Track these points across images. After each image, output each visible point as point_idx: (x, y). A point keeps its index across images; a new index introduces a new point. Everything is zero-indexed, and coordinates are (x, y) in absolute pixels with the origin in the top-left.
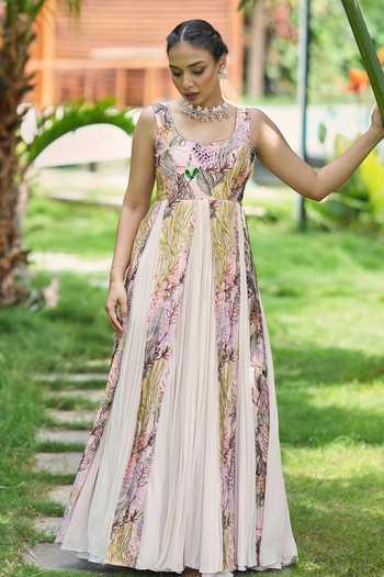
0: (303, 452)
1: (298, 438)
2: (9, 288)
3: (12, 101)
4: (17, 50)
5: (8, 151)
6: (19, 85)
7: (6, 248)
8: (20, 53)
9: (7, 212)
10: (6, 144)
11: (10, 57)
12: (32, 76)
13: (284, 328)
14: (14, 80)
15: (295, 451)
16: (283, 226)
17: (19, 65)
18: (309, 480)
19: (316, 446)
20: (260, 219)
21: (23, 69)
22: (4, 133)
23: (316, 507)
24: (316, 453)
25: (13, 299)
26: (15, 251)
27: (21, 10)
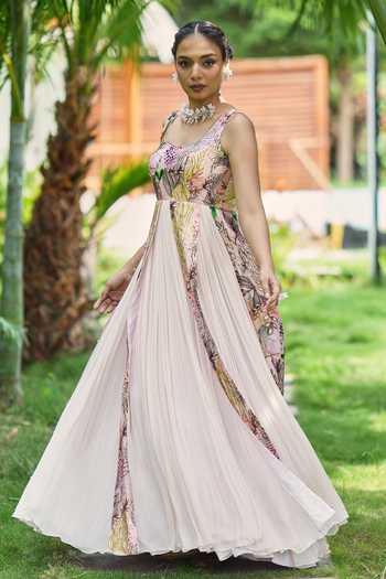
0: (359, 469)
1: (354, 456)
2: (78, 337)
3: (75, 153)
4: (78, 102)
5: (73, 201)
6: (81, 136)
7: (73, 297)
8: (82, 105)
9: (72, 262)
10: (71, 194)
11: (72, 109)
12: (94, 127)
13: (353, 368)
14: (77, 131)
15: (350, 467)
16: (358, 282)
17: (81, 117)
18: (361, 492)
19: (372, 463)
20: (336, 277)
21: (84, 120)
22: (69, 184)
23: (366, 514)
24: (370, 469)
25: (81, 347)
26: (82, 300)
27: (81, 63)
